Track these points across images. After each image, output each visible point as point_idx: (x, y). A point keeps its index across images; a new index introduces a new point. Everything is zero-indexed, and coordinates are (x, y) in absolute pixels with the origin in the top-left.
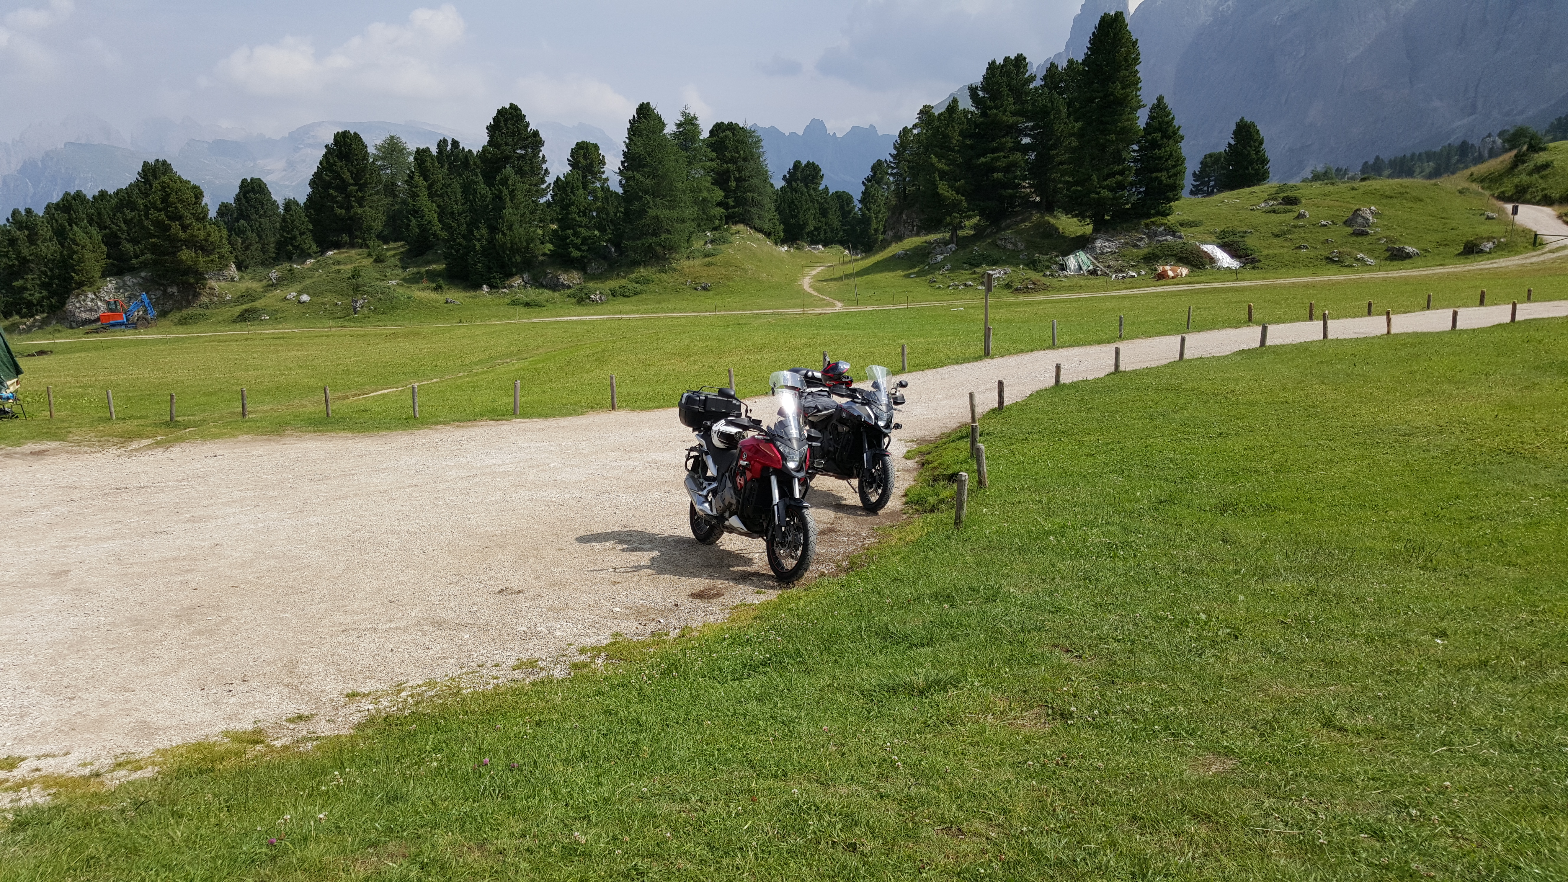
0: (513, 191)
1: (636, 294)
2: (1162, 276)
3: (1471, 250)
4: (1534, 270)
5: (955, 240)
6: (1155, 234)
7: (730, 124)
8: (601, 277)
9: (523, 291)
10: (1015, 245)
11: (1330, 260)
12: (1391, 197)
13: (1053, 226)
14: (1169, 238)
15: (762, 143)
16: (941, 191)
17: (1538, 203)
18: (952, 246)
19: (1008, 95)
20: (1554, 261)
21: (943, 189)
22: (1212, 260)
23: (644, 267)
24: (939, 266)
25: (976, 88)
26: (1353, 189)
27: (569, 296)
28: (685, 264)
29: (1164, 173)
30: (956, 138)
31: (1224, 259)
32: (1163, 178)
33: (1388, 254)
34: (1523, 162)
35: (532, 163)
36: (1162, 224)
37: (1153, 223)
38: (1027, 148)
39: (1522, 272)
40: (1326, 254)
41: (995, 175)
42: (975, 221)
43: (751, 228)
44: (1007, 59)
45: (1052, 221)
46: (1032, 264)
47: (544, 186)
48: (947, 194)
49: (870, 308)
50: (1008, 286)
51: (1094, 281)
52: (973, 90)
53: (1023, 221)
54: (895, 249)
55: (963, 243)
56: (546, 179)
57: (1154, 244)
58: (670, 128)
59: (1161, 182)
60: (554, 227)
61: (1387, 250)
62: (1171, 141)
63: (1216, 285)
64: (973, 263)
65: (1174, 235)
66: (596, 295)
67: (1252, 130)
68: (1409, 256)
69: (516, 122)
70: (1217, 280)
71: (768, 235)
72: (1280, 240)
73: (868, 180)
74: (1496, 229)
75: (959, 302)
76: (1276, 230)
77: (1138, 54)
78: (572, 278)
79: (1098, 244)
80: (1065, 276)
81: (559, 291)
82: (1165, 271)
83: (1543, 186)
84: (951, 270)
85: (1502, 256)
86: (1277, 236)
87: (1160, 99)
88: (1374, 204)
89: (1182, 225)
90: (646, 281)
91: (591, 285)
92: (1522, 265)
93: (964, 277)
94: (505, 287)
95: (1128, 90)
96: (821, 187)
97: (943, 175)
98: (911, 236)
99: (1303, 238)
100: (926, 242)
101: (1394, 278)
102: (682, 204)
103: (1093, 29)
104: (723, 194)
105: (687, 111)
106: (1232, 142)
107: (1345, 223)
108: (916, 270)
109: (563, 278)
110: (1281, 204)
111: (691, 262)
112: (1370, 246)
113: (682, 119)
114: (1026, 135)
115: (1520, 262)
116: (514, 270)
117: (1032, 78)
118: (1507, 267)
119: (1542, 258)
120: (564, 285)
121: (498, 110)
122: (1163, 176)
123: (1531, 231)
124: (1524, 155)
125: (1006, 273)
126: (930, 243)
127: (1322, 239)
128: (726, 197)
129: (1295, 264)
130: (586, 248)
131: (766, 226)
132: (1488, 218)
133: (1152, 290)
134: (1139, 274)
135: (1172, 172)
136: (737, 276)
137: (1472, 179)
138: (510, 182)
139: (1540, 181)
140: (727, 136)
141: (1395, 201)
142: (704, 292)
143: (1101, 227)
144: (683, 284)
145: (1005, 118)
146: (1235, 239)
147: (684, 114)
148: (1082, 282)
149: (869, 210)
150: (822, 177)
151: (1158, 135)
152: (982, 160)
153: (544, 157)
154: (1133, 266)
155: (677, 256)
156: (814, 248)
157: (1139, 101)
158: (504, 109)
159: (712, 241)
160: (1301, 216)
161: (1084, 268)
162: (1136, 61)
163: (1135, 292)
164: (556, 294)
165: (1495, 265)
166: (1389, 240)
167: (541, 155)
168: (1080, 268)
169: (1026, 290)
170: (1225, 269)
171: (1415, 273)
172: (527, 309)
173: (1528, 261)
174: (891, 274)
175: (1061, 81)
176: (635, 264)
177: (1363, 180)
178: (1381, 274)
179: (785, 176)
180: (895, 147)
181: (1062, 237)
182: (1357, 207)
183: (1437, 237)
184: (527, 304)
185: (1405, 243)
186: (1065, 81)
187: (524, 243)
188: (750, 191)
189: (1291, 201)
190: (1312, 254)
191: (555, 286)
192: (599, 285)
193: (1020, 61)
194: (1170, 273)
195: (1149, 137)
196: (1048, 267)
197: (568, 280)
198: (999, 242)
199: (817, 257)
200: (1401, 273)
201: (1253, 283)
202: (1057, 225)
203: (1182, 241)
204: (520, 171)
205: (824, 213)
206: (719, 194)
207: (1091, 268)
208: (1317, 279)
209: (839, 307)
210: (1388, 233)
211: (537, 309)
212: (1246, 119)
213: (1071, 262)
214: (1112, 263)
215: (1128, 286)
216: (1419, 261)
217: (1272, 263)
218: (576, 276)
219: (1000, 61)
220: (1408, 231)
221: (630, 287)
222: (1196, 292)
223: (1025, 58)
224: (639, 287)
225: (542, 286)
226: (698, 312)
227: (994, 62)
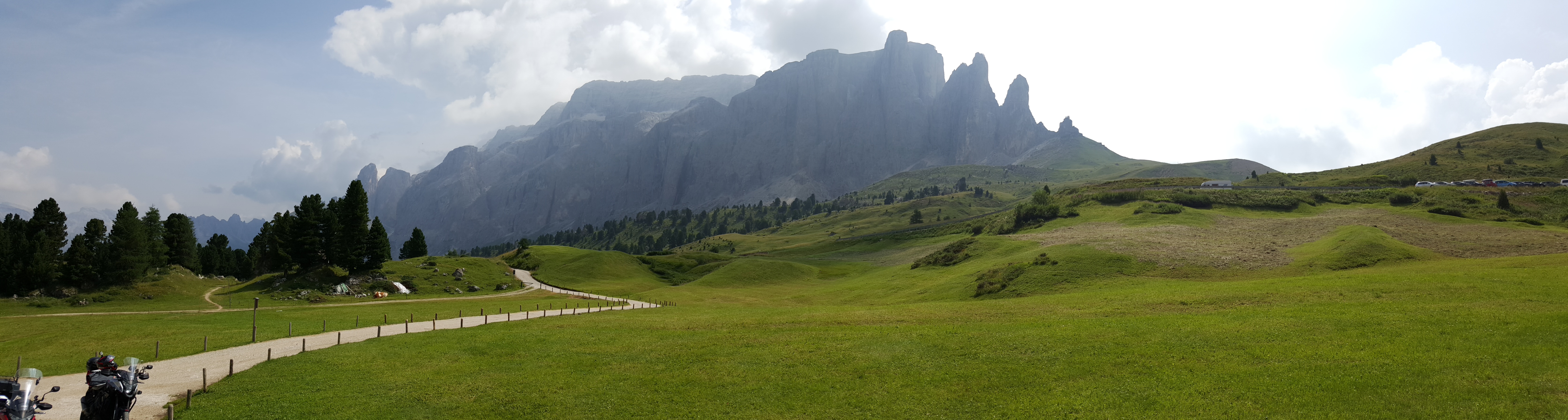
0: (43, 243)
1: (108, 300)
2: (376, 296)
3: (499, 288)
4: (520, 297)
5: (286, 276)
6: (375, 277)
7: (180, 214)
8: (89, 291)
9: (39, 298)
10: (314, 279)
11: (446, 291)
12: (471, 264)
13: (332, 270)
14: (381, 278)
15: (194, 225)
16: (279, 252)
17: (525, 270)
18: (284, 279)
19: (312, 211)
20: (527, 293)
21: (281, 252)
22: (398, 289)
23: (116, 286)
24: (276, 289)
25: (298, 207)
26: (457, 260)
27: (67, 301)
28: (140, 285)
29: (379, 250)
30: (288, 229)
31: (404, 289)
32: (378, 252)
33: (468, 289)
34: (521, 253)
35: (57, 229)
36: (378, 272)
37: (375, 272)
38: (321, 235)
39: (516, 298)
40: (444, 288)
41: (305, 246)
42: (297, 266)
43: (183, 266)
44: (312, 196)
45: (332, 269)
46: (321, 289)
47: (63, 241)
48: (282, 254)
49: (235, 310)
50: (308, 299)
51: (348, 298)
52: (296, 208)
53: (318, 268)
54: (257, 279)
55: (290, 278)
56: (66, 237)
57: (375, 281)
58: (141, 215)
59: (377, 254)
60: (65, 263)
61: (468, 287)
62: (381, 236)
63: (398, 301)
64: (293, 287)
65: (383, 278)
66: (83, 301)
67: (420, 233)
68: (476, 290)
69: (52, 207)
70: (399, 299)
71: (192, 270)
72: (427, 281)
73: (251, 244)
74: (508, 279)
75: (282, 307)
76: (425, 277)
77: (367, 198)
78: (71, 292)
79: (351, 280)
80: (335, 295)
81: (61, 298)
82: (378, 294)
83: (527, 262)
84: (282, 291)
85: (510, 291)
86: (426, 279)
87: (377, 218)
88: (464, 267)
89: (387, 273)
90: (115, 294)
91: (81, 295)
92: (516, 295)
93: (288, 294)
94: (28, 296)
95: (363, 213)
96: (227, 247)
97: (281, 245)
98: (266, 273)
99: (436, 281)
100: (273, 276)
101: (468, 300)
102: (143, 253)
103: (348, 186)
104: (169, 248)
105: (153, 207)
106: (412, 237)
107: (452, 275)
108: (266, 290)
109: (65, 291)
110: (428, 265)
111: (144, 284)
112: (462, 285)
113: (150, 211)
114: (321, 229)
115: (516, 294)
116: (35, 286)
117: (323, 205)
118: (511, 296)
119: (523, 292)
120: (65, 295)
121: (42, 201)
122: (378, 251)
123: (520, 280)
124: (521, 250)
125: (308, 293)
126: (275, 277)
127: (444, 281)
128: (170, 250)
129: (431, 292)
130: (82, 275)
131: (192, 265)
132: (506, 275)
133: (371, 303)
134: (367, 295)
135: (382, 249)
136: (169, 291)
137: (503, 258)
138: (41, 239)
139: (526, 260)
140: (174, 221)
141: (472, 266)
142: (148, 300)
143: (353, 273)
144: (137, 295)
145: (310, 221)
146: (408, 280)
147: (151, 209)
148: (342, 298)
149: (251, 259)
150: (228, 242)
151: (376, 233)
152: (300, 239)
153: (66, 226)
154: (365, 291)
155: (137, 281)
156: (219, 278)
157: (368, 218)
158: (46, 200)
159: (159, 273)
160: (436, 271)
161: (344, 291)
162: (366, 201)
163: (363, 303)
164: (59, 300)
165: (507, 295)
166: (469, 283)
167: (64, 225)
168: (343, 291)
169: (316, 302)
170: (403, 294)
171: (477, 297)
172: (38, 309)
173: (518, 293)
174: (253, 292)
175: (336, 207)
176: (111, 284)
177: (461, 257)
178: (464, 298)
179: (208, 241)
180: (261, 231)
181: (335, 276)
182: (458, 268)
183: (487, 282)
184: (39, 306)
185: (475, 284)
186: (338, 207)
187: (44, 271)
188: (184, 248)
189: (432, 264)
190: (439, 288)
191: (59, 295)
192: (86, 295)
193: (318, 197)
194: (380, 295)
195: (372, 234)
196: (328, 291)
197: (68, 292)
198: (306, 278)
199: (220, 282)
200: (472, 298)
201: (413, 301)
202: (334, 271)
203: (386, 280)
204: (49, 233)
205: (228, 260)
206: (167, 248)
207: (347, 291)
208: (439, 299)
209: (220, 309)
210: (469, 280)
211: (45, 309)
212: (417, 228)
213: (339, 288)
214: (356, 289)
215: (361, 300)
216: (479, 292)
217: (423, 291)
218: (73, 290)
219: (309, 196)
220: (476, 279)
221: (105, 296)
222: (389, 304)
223: (320, 196)
224: (111, 297)
225: (52, 296)
226: (140, 311)
227: (306, 196)
